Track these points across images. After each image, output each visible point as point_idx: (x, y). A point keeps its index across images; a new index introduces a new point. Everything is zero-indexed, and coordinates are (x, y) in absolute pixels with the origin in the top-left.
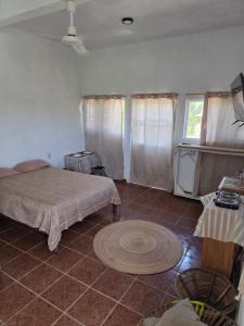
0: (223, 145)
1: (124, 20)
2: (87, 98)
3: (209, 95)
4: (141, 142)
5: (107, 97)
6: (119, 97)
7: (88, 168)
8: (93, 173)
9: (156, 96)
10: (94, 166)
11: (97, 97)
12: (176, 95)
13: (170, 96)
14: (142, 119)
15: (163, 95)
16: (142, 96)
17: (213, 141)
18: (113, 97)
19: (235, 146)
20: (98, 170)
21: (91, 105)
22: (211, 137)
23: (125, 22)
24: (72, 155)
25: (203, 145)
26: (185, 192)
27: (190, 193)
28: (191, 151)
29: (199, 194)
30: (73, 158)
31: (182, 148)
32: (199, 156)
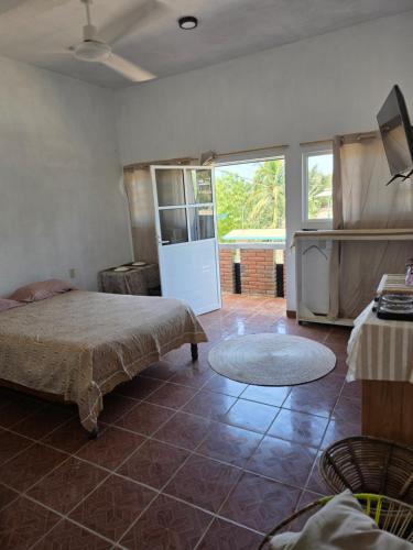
1: (182, 20)
3: (339, 142)
6: (185, 162)
17: (355, 219)
18: (175, 162)
21: (139, 182)
22: (351, 211)
23: (184, 25)
24: (112, 269)
25: (339, 228)
26: (316, 314)
27: (325, 315)
28: (320, 241)
29: (341, 315)
30: (113, 274)
31: (303, 238)
32: (333, 250)
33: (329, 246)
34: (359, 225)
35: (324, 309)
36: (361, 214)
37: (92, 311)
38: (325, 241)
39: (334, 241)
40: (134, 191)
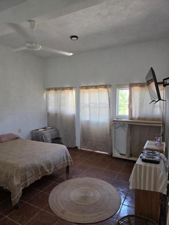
0: (144, 119)
1: (72, 37)
2: (49, 89)
3: (131, 85)
4: (87, 118)
5: (63, 89)
6: (71, 88)
7: (49, 139)
8: (53, 142)
9: (96, 87)
10: (54, 137)
11: (56, 89)
12: (110, 86)
13: (105, 86)
14: (88, 103)
15: (101, 86)
16: (87, 87)
17: (137, 116)
18: (67, 88)
19: (153, 119)
20: (56, 140)
21: (52, 95)
22: (136, 114)
23: (73, 39)
24: (37, 130)
25: (131, 119)
26: (121, 154)
27: (125, 155)
28: (123, 124)
29: (131, 155)
30: (37, 132)
31: (116, 122)
32: (128, 127)
33: (127, 126)
34: (139, 118)
35: (124, 152)
36: (140, 114)
37: (25, 149)
38: (125, 124)
39: (129, 124)
40: (50, 98)
